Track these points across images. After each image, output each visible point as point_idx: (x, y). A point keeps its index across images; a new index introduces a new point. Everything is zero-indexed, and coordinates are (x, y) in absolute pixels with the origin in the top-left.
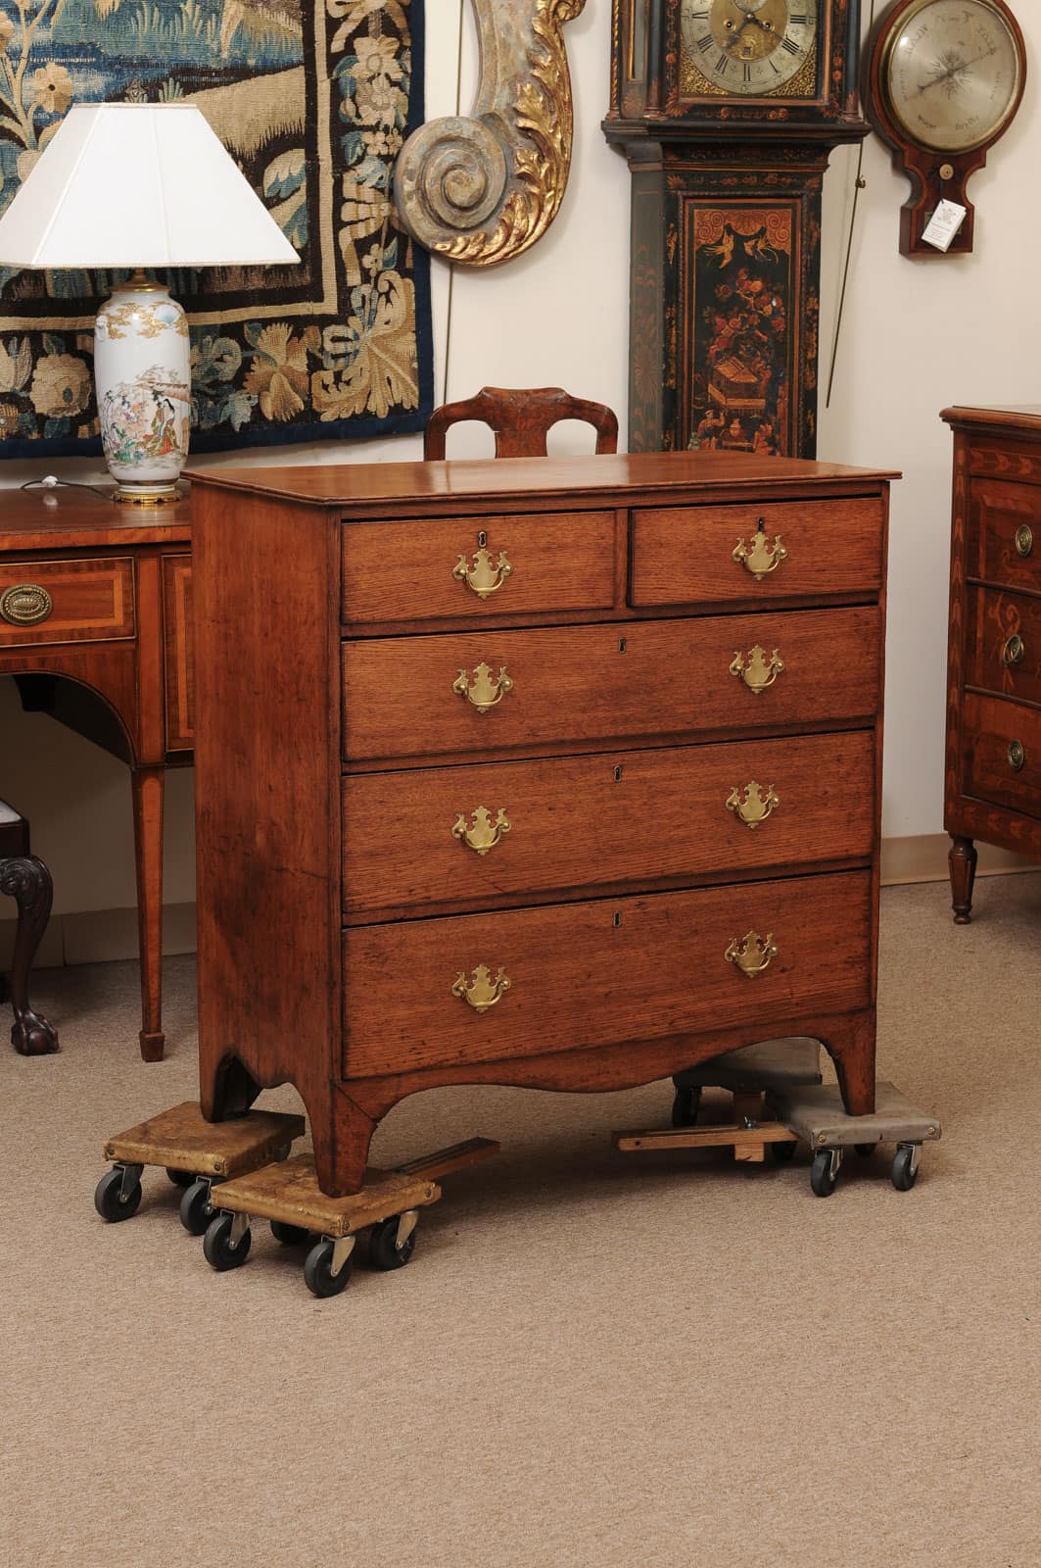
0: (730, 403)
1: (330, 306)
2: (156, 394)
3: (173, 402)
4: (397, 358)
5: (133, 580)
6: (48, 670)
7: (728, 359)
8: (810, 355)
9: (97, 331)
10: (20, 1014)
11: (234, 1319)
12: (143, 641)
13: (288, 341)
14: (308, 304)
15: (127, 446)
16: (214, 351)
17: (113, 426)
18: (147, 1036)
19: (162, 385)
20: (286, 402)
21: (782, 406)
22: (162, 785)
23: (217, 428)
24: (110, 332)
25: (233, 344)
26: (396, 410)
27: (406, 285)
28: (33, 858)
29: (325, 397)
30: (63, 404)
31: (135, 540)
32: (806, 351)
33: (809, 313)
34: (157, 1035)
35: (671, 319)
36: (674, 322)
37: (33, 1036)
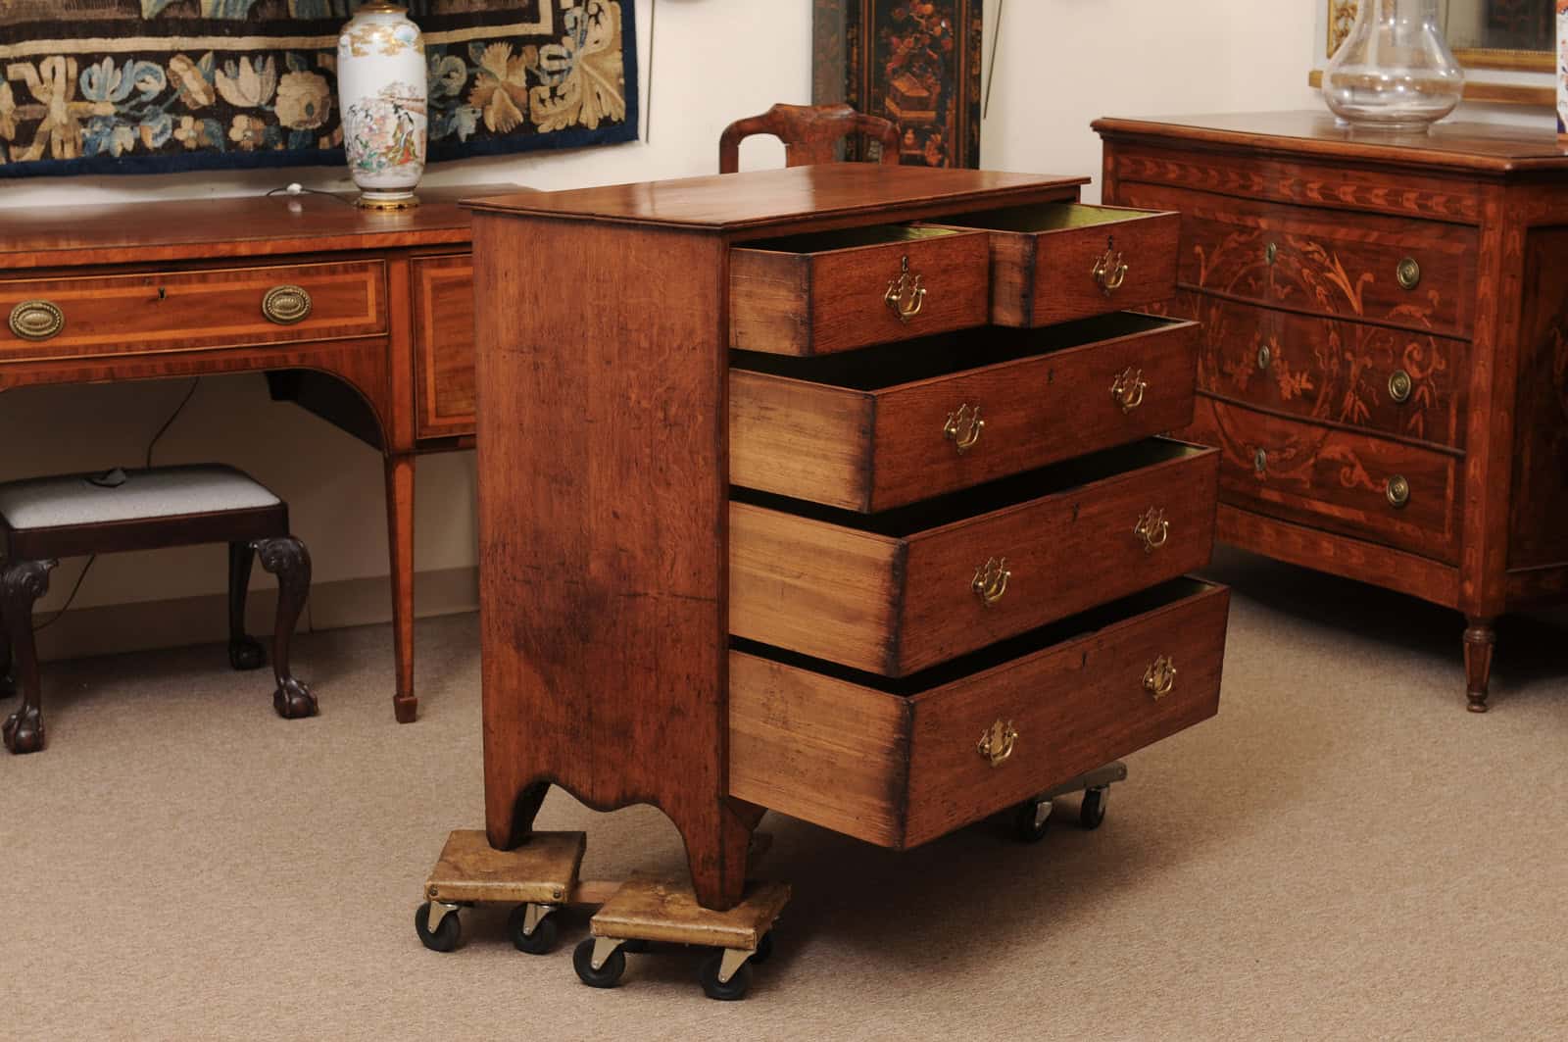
0: (904, 116)
1: (545, 27)
2: (397, 108)
3: (412, 115)
4: (605, 75)
5: (385, 280)
6: (308, 365)
7: (903, 75)
8: (975, 72)
9: (340, 49)
10: (282, 681)
11: (524, 979)
12: (395, 338)
13: (509, 58)
14: (526, 25)
15: (370, 156)
16: (441, 69)
17: (357, 137)
18: (401, 700)
19: (402, 99)
20: (506, 115)
21: (950, 117)
22: (413, 470)
23: (444, 139)
24: (354, 51)
25: (459, 62)
26: (605, 122)
27: (613, 7)
28: (293, 538)
29: (541, 110)
30: (305, 117)
31: (388, 243)
32: (971, 67)
33: (974, 33)
34: (411, 698)
35: (853, 39)
36: (855, 41)
37: (294, 701)
